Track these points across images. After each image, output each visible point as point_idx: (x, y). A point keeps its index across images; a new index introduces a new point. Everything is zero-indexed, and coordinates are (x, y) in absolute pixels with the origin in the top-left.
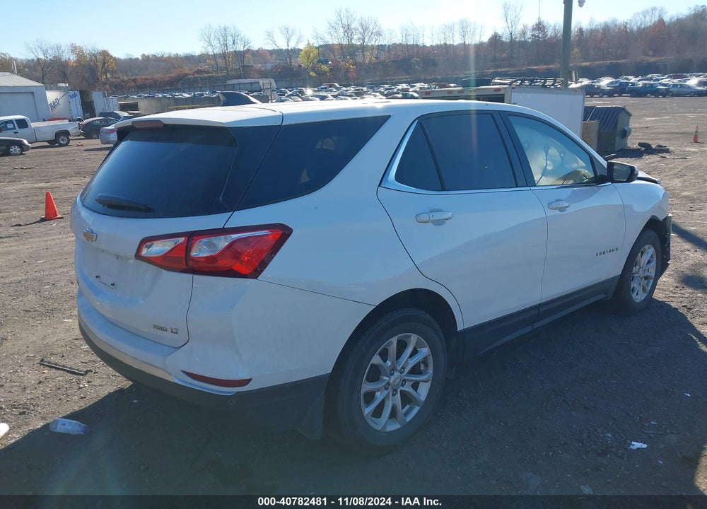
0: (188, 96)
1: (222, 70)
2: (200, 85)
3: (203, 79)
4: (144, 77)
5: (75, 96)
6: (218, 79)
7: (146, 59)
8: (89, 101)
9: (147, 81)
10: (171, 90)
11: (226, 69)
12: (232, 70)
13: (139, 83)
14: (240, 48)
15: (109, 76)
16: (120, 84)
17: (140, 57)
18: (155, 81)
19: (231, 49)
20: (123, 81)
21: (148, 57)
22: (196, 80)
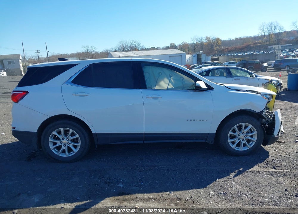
0: (247, 54)
1: (267, 42)
2: (254, 49)
3: (257, 46)
4: (231, 47)
5: (195, 56)
6: (264, 46)
7: (237, 39)
8: (200, 58)
9: (232, 49)
10: (241, 52)
11: (269, 41)
12: (272, 41)
13: (229, 50)
14: (278, 31)
15: (218, 47)
16: (221, 50)
17: (234, 39)
18: (236, 48)
19: (273, 32)
20: (223, 49)
21: (238, 38)
22: (253, 47)
